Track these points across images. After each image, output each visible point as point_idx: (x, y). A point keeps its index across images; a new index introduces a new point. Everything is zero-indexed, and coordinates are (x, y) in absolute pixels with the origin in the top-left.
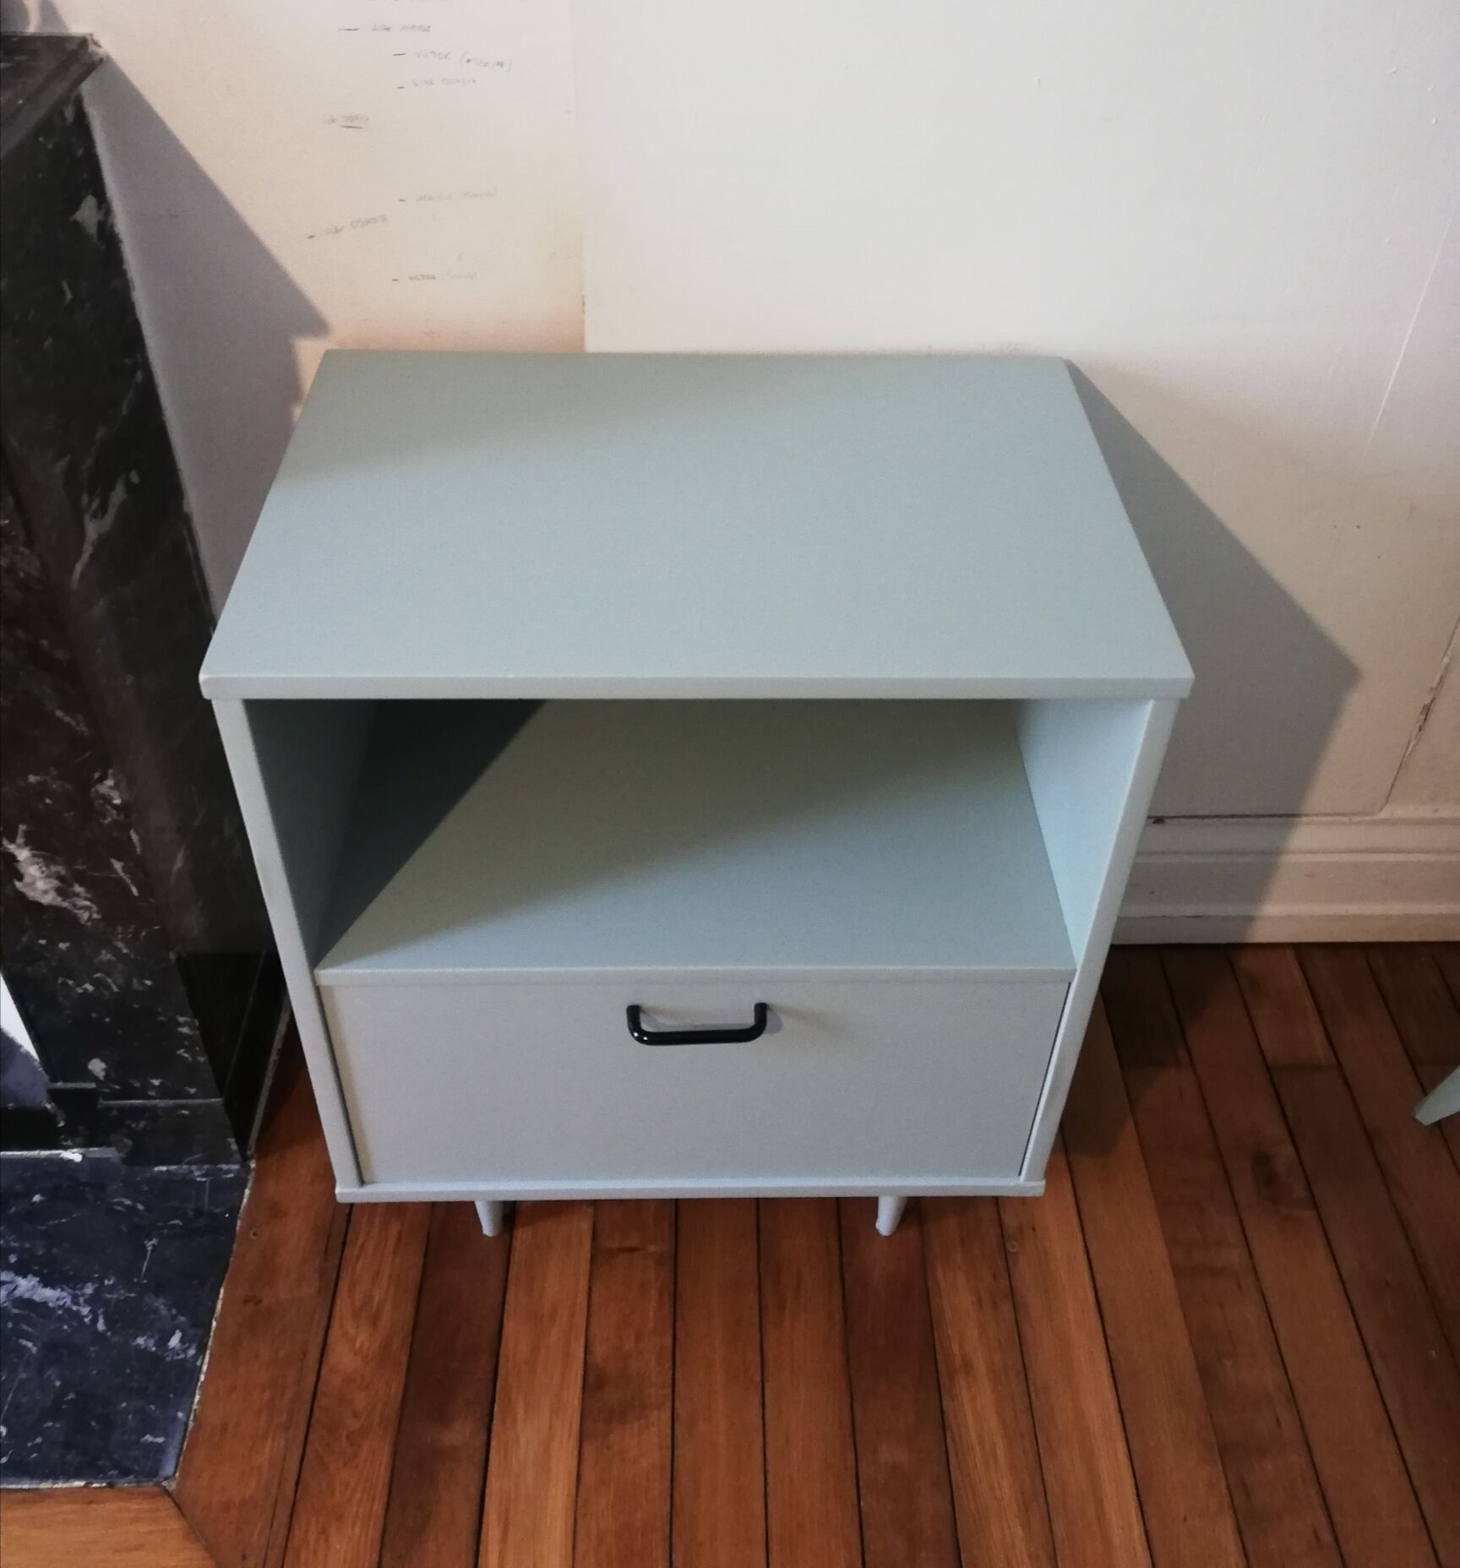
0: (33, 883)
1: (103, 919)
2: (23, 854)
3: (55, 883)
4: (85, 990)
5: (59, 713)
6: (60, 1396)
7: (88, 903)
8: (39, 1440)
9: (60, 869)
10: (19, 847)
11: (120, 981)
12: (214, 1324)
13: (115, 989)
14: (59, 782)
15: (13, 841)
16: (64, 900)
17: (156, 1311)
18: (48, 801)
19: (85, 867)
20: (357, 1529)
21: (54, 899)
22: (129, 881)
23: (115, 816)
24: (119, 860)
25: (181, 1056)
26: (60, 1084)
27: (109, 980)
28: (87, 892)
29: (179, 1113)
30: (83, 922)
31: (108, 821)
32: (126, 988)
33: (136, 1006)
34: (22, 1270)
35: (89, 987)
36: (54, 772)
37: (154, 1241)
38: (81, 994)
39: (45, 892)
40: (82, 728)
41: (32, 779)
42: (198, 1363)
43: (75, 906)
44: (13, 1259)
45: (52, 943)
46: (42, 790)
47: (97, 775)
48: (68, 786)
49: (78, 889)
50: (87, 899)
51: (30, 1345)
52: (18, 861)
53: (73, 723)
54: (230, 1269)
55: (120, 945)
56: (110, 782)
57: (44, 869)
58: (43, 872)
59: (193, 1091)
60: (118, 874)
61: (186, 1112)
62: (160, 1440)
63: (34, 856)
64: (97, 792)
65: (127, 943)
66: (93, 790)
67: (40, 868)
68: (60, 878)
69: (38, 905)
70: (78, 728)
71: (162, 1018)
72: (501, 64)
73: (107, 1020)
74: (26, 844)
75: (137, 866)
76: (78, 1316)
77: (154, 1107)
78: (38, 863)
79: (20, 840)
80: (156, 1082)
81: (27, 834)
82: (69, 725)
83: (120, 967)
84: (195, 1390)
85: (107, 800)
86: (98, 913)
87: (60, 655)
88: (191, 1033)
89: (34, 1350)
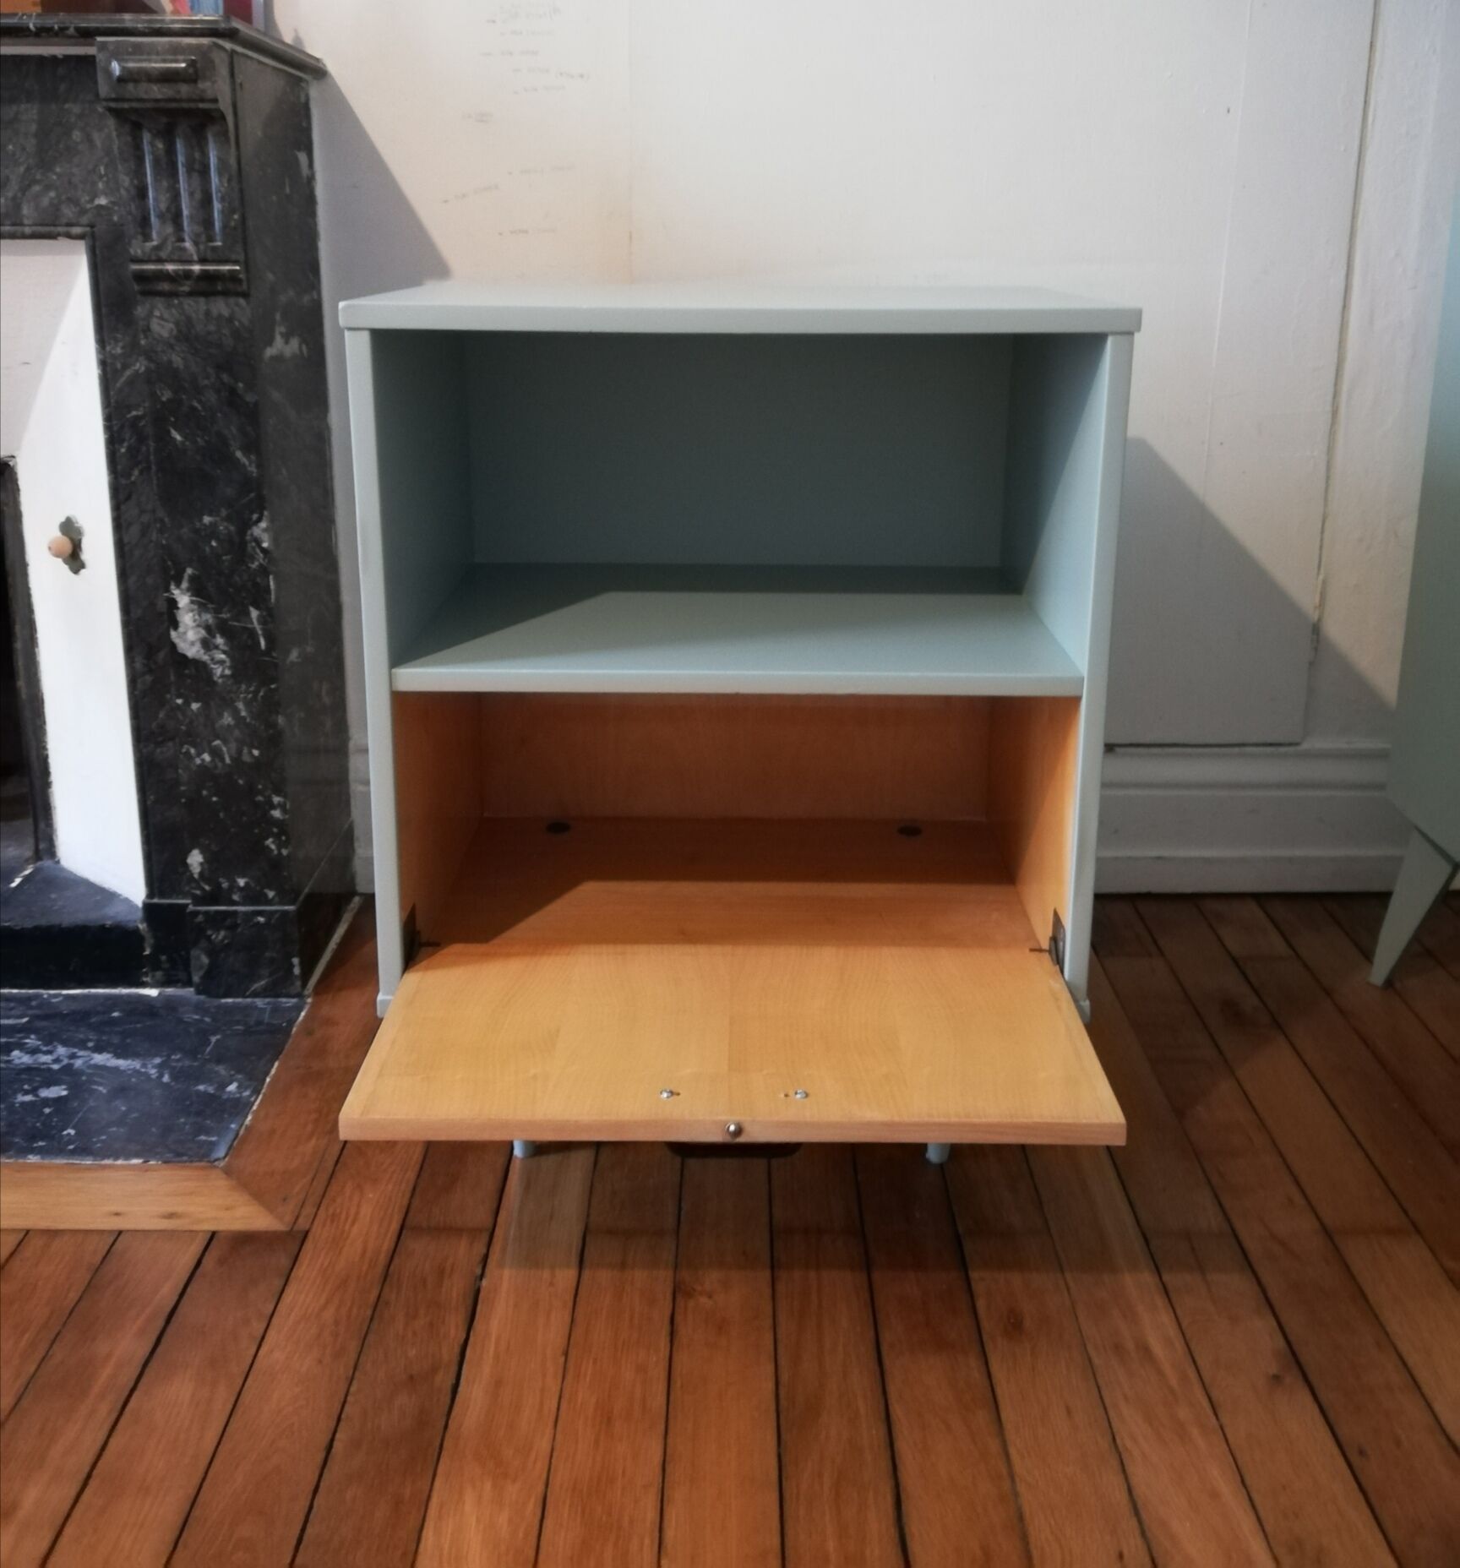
0: (185, 633)
1: (232, 676)
2: (183, 600)
3: (203, 633)
4: (203, 760)
5: (239, 454)
6: (126, 1114)
7: (223, 656)
8: (104, 1137)
9: (208, 617)
10: (183, 593)
11: (233, 752)
12: (268, 1080)
13: (228, 760)
14: (225, 524)
15: (178, 586)
16: (205, 653)
17: (216, 1072)
18: (214, 544)
19: (228, 615)
20: (390, 1187)
21: (198, 651)
22: (260, 632)
23: (261, 561)
24: (257, 608)
25: (268, 847)
26: (156, 901)
27: (224, 749)
28: (225, 644)
29: (255, 920)
30: (215, 679)
31: (254, 565)
32: (237, 759)
33: (241, 782)
34: (99, 1049)
35: (207, 757)
36: (224, 512)
37: (218, 1037)
38: (199, 766)
39: (193, 644)
40: (253, 469)
41: (207, 519)
42: (253, 1099)
43: (212, 659)
44: (90, 1044)
45: (187, 703)
46: (212, 532)
47: (255, 516)
48: (232, 528)
49: (219, 640)
50: (224, 652)
51: (101, 1088)
52: (178, 608)
53: (247, 463)
54: (284, 1052)
55: (240, 705)
56: (263, 525)
57: (197, 617)
58: (195, 621)
59: (271, 894)
60: (252, 623)
61: (261, 919)
62: (214, 1139)
63: (192, 602)
64: (252, 535)
65: (248, 704)
66: (249, 532)
67: (194, 616)
68: (208, 628)
69: (184, 656)
70: (249, 469)
71: (260, 798)
72: (582, 76)
73: (214, 799)
74: (188, 590)
75: (268, 617)
76: (147, 1075)
77: (235, 912)
78: (192, 611)
79: (185, 585)
80: (241, 882)
81: (193, 580)
82: (244, 465)
83: (237, 733)
84: (247, 1114)
85: (258, 542)
86: (230, 668)
87: (250, 398)
88: (281, 818)
89: (105, 1091)
